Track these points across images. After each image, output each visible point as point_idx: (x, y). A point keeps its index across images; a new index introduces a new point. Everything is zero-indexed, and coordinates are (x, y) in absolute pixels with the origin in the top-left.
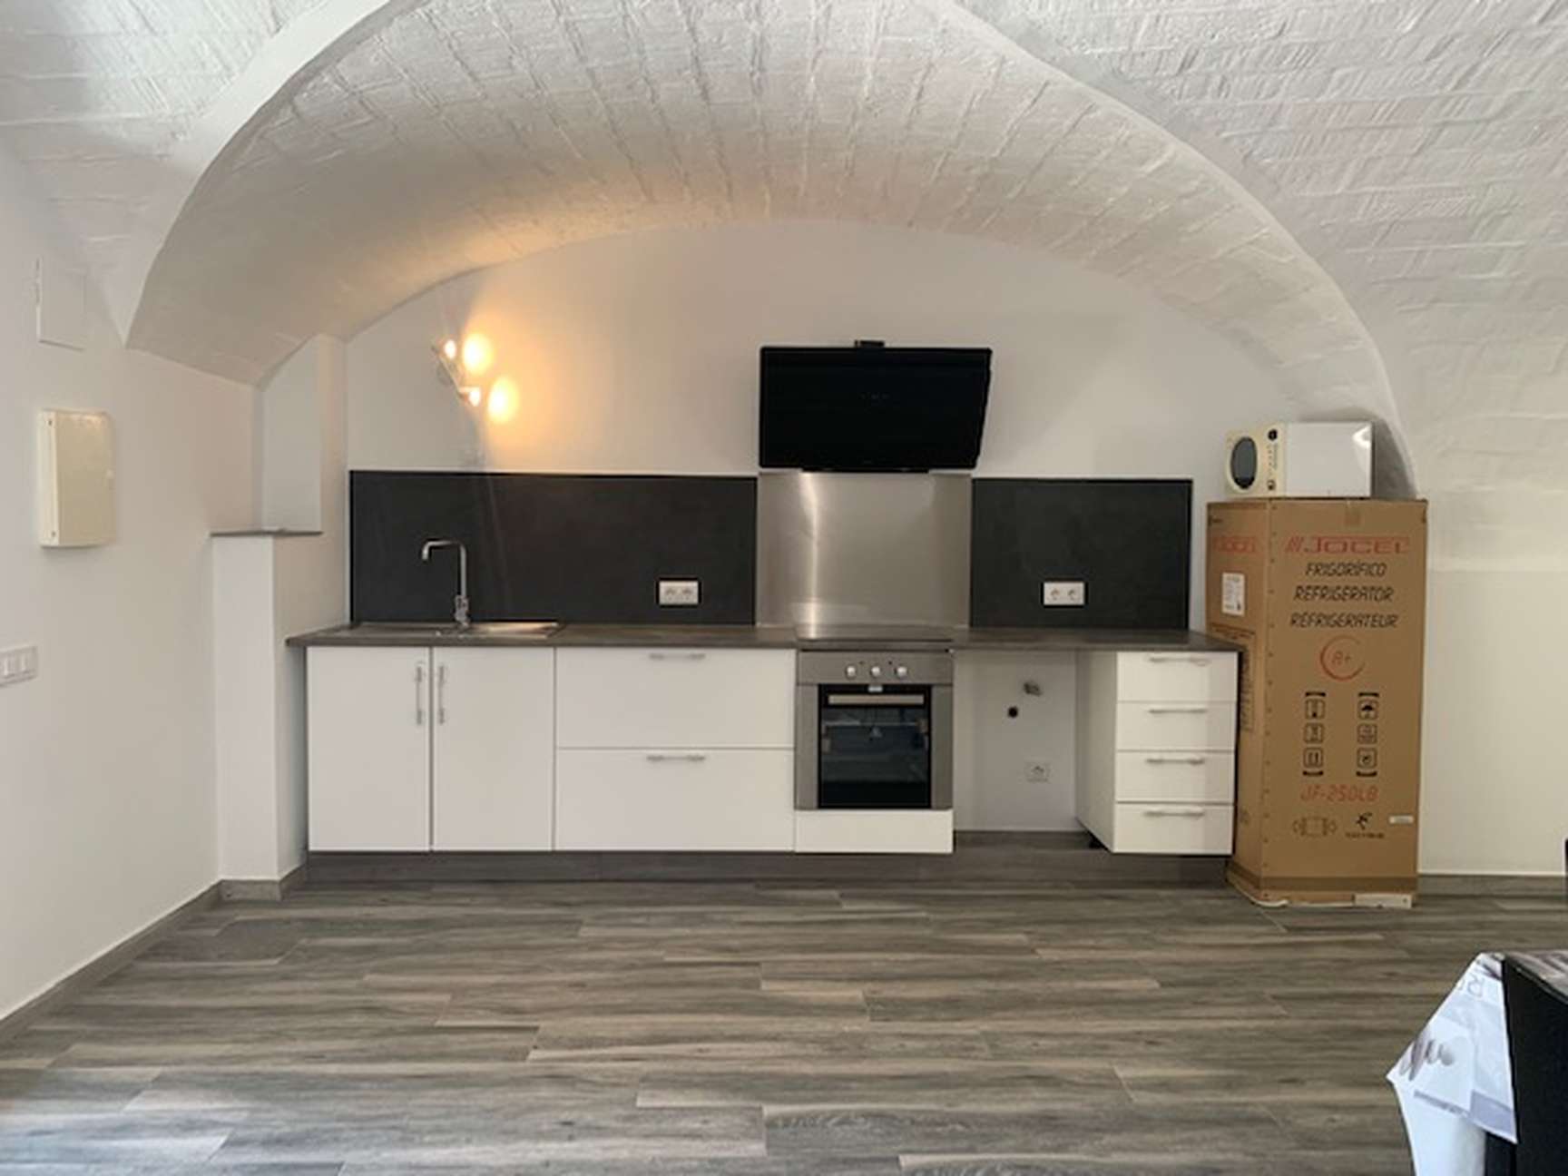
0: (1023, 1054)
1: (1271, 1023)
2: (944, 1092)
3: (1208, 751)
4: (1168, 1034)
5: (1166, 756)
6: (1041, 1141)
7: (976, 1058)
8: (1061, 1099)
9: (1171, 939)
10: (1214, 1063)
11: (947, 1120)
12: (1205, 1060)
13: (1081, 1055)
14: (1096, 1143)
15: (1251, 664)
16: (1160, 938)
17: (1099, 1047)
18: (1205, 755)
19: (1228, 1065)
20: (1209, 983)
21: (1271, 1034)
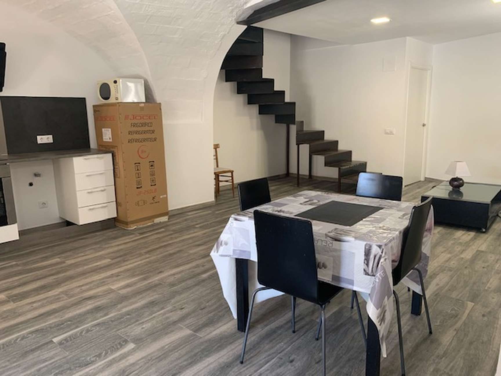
0: (79, 293)
1: (147, 260)
2: (57, 314)
3: (106, 186)
4: (121, 272)
5: (93, 190)
6: (99, 315)
7: (63, 300)
8: (98, 301)
9: (107, 246)
10: (138, 275)
11: (63, 322)
12: (135, 275)
13: (98, 287)
14: (116, 308)
15: (117, 157)
16: (104, 246)
17: (102, 283)
18: (106, 188)
19: (142, 274)
20: (125, 255)
21: (150, 262)
